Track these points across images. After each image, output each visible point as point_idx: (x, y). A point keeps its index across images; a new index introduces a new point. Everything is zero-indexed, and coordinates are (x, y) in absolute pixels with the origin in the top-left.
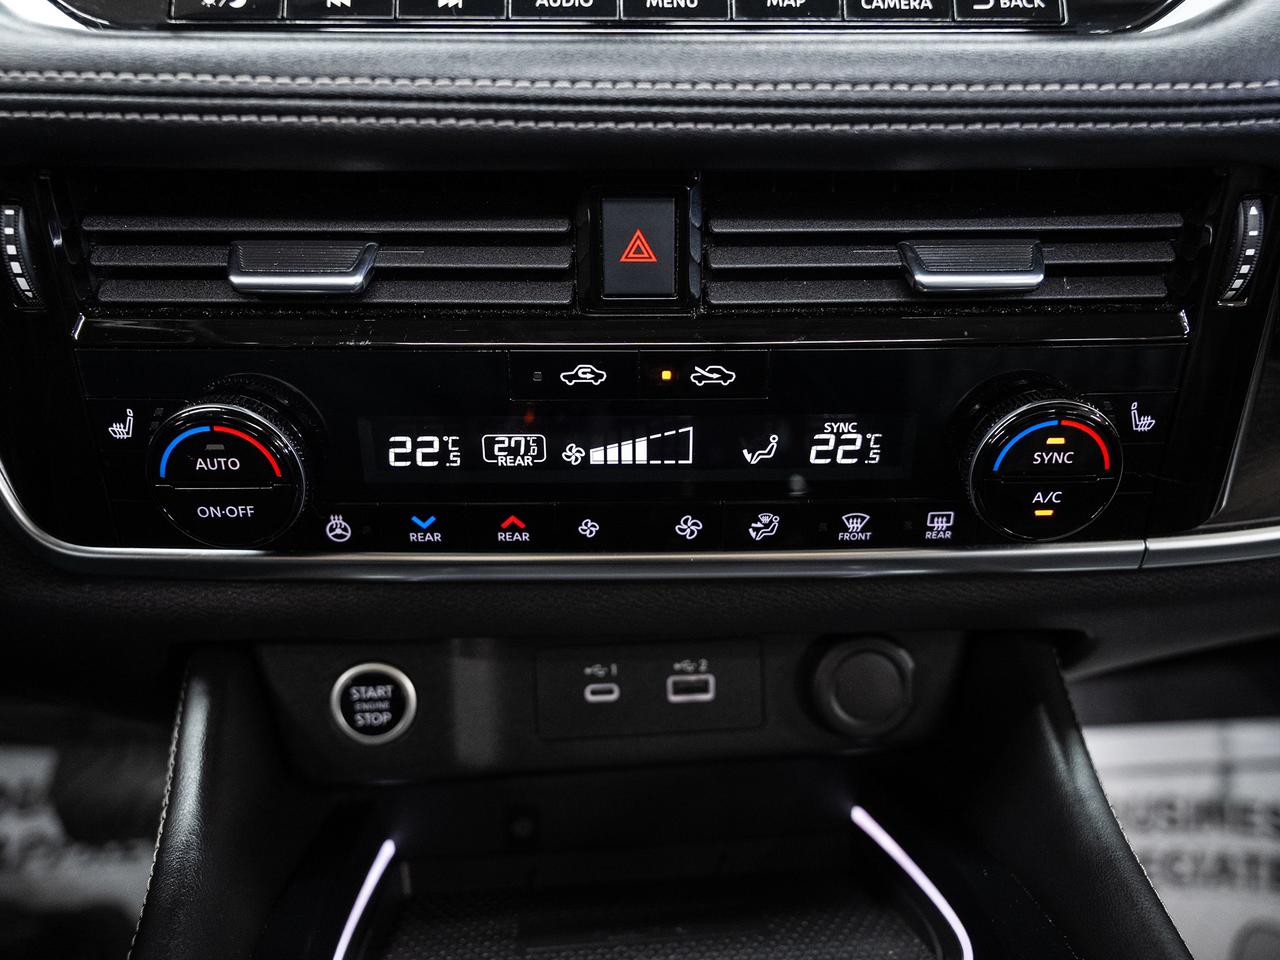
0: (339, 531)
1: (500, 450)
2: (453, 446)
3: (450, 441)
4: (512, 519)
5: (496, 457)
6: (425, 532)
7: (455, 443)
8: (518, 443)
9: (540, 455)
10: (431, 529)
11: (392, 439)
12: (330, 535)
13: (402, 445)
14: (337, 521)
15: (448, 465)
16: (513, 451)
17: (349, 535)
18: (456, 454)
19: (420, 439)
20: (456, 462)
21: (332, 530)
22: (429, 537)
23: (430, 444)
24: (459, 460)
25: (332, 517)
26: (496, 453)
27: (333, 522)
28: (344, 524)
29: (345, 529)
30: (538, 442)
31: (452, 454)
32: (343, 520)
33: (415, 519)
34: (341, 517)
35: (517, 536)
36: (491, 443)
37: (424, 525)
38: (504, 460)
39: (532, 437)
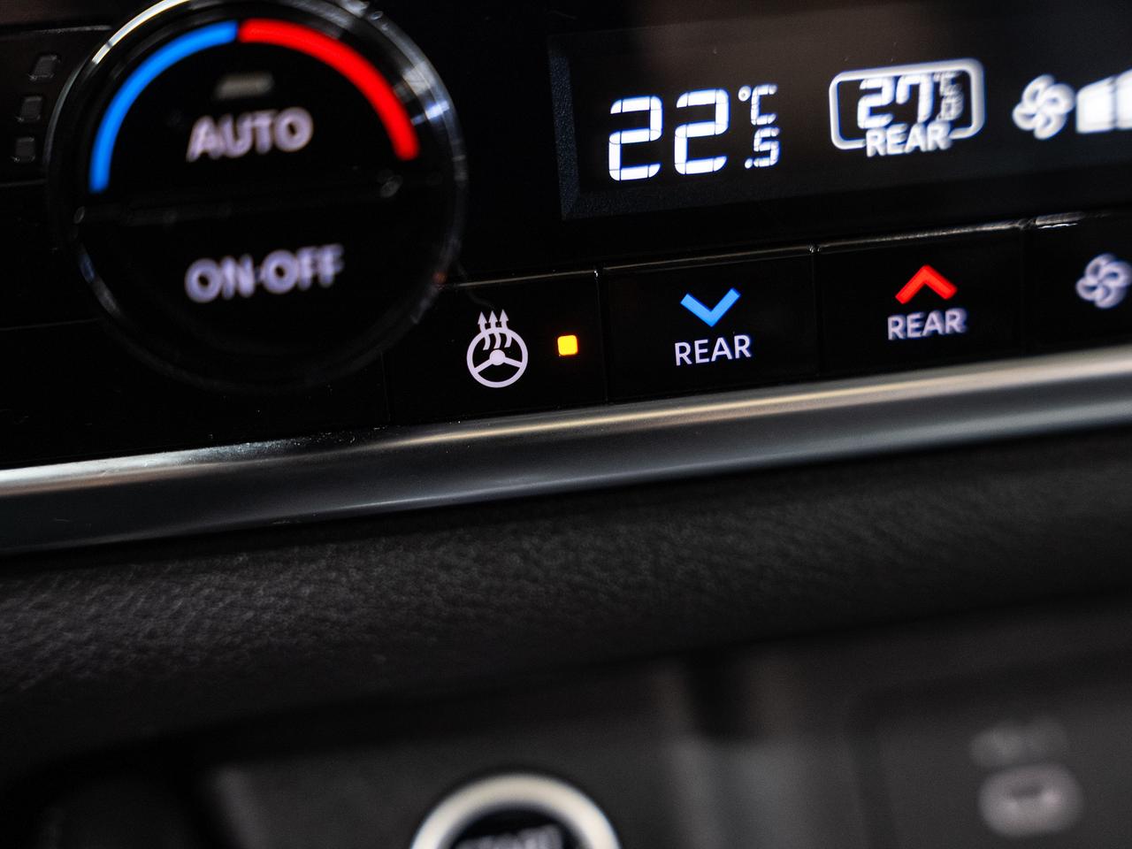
0: (498, 358)
1: (875, 111)
2: (762, 112)
3: (755, 101)
4: (925, 276)
5: (861, 134)
6: (711, 333)
7: (766, 105)
8: (914, 90)
9: (963, 120)
10: (727, 328)
11: (616, 108)
12: (475, 371)
13: (641, 120)
14: (494, 328)
15: (748, 164)
16: (903, 114)
17: (522, 366)
18: (767, 133)
19: (683, 101)
20: (767, 154)
21: (481, 356)
22: (721, 348)
23: (707, 113)
24: (774, 148)
25: (482, 321)
26: (863, 120)
27: (484, 334)
28: (511, 335)
29: (513, 352)
30: (962, 81)
31: (759, 135)
32: (510, 325)
33: (689, 302)
34: (504, 318)
35: (934, 323)
36: (851, 94)
37: (711, 316)
38: (882, 139)
39: (948, 70)
